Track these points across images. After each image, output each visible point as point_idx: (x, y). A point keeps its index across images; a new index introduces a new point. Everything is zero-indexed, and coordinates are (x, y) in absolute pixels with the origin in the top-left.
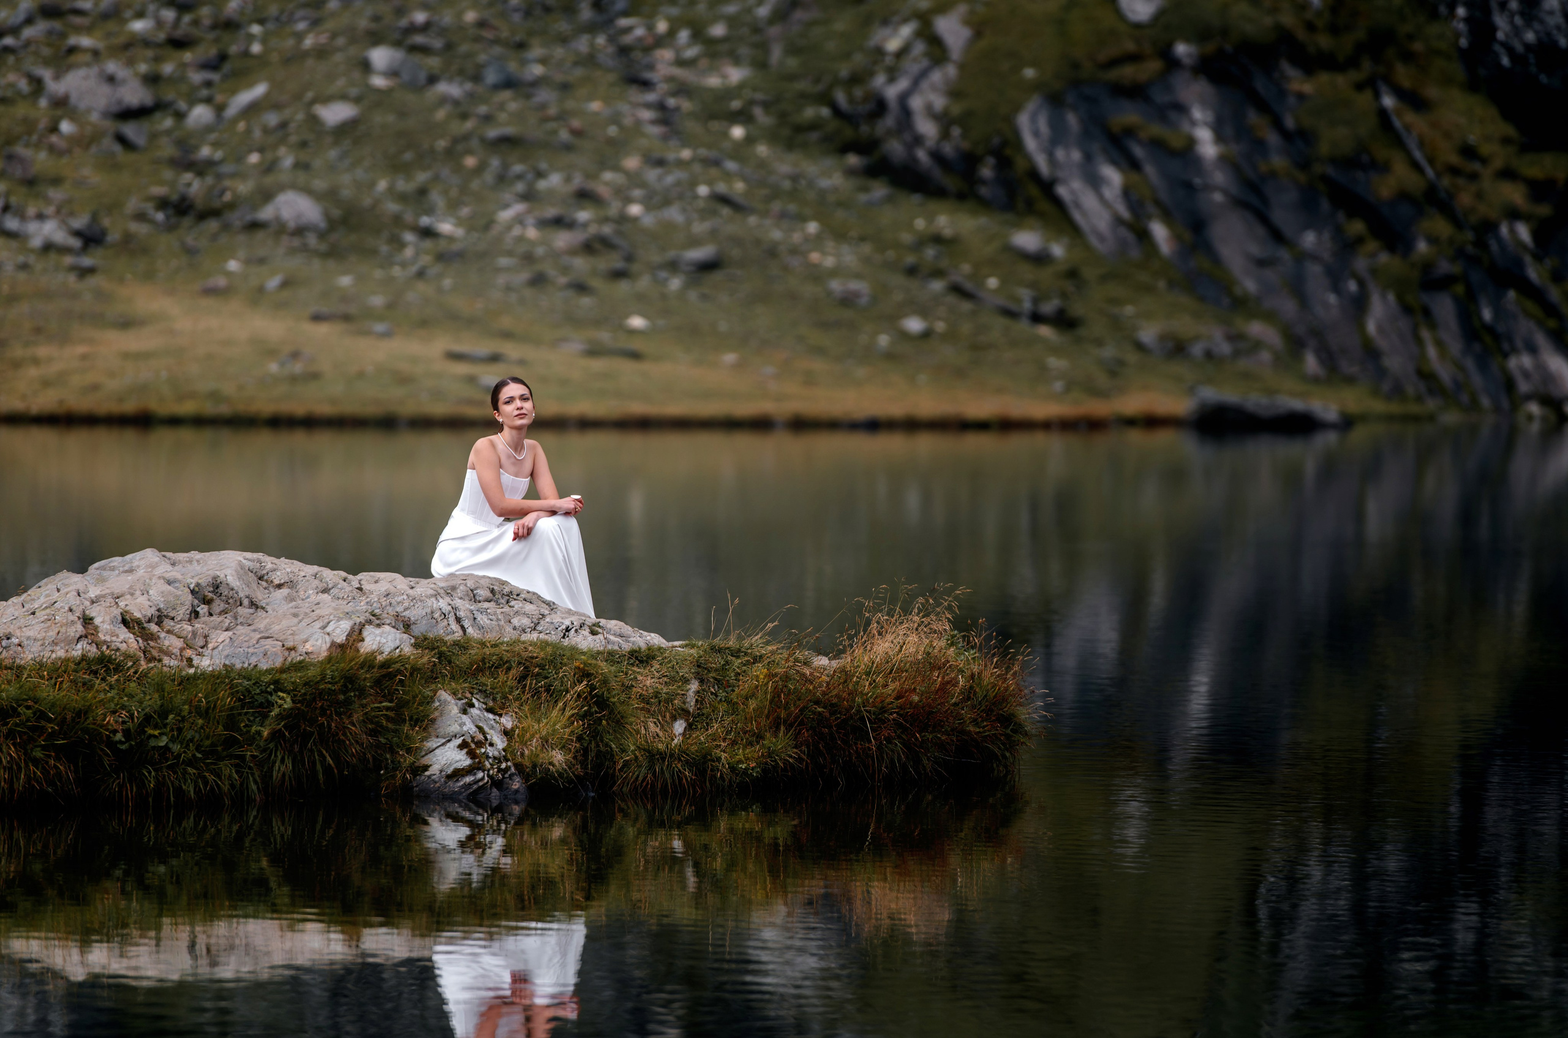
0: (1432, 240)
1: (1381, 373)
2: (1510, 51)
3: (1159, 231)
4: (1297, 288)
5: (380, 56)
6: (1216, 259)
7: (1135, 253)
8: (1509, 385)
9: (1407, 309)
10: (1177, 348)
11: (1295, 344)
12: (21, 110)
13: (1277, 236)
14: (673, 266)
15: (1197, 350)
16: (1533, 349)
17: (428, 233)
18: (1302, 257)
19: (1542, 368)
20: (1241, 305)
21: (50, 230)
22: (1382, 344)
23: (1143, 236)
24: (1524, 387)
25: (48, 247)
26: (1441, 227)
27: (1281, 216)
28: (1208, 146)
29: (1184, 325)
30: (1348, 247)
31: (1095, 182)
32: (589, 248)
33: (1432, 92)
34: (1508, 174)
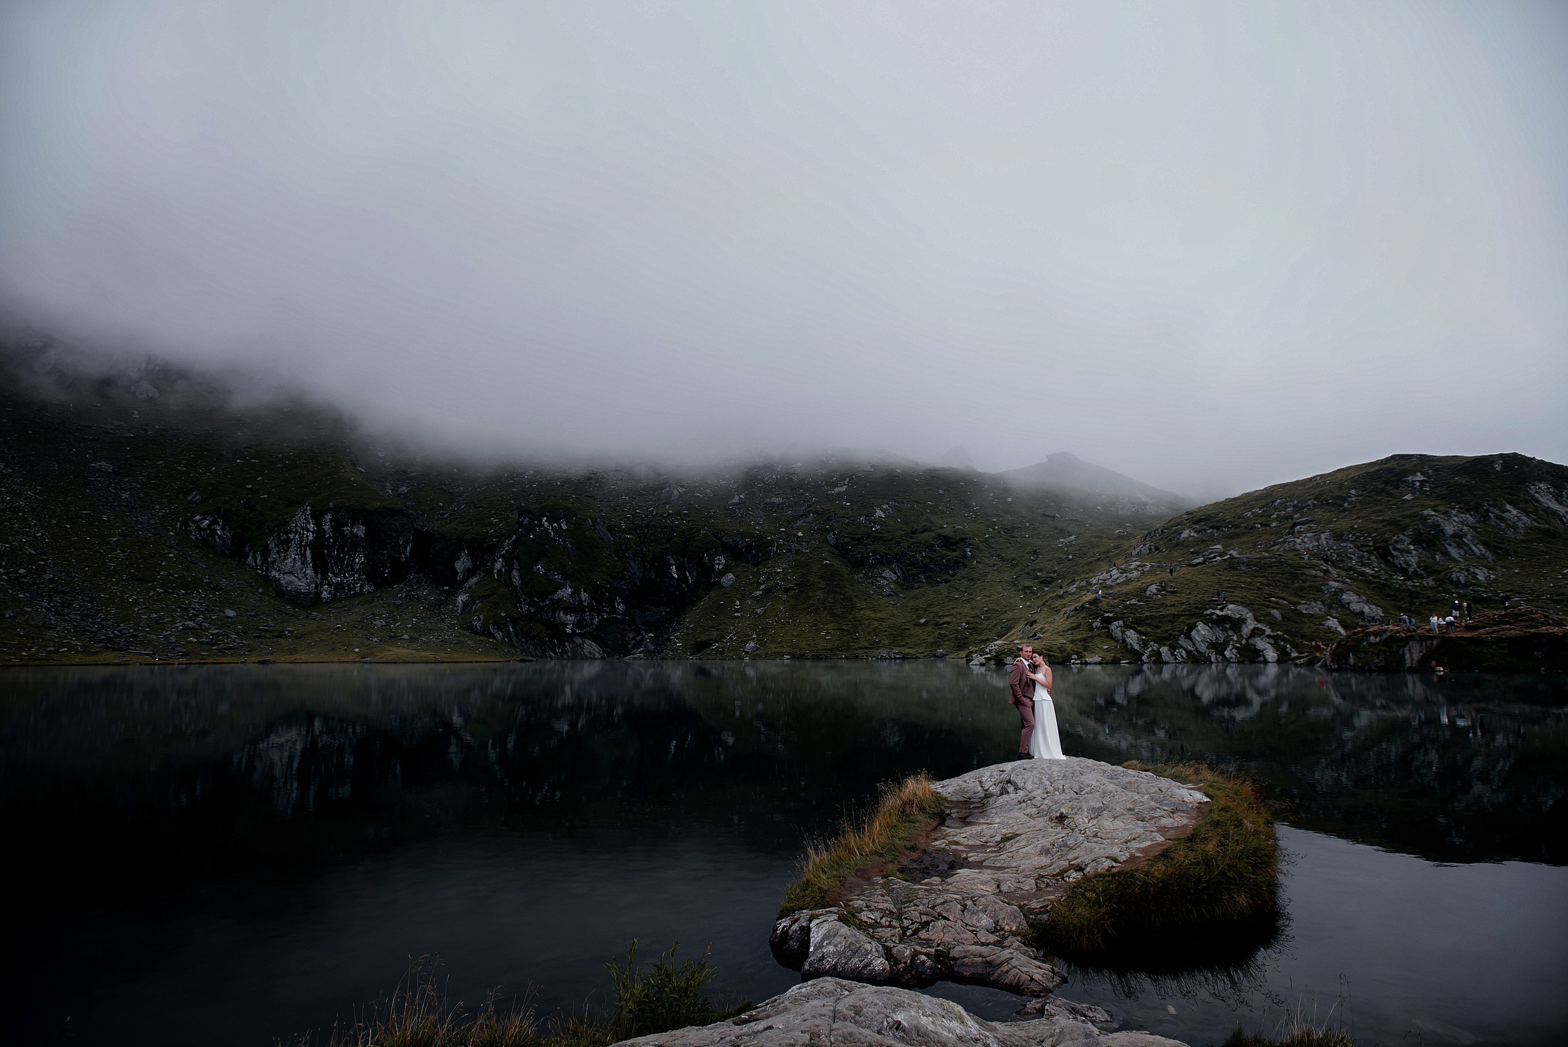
1: (532, 655)
2: (545, 620)
3: (506, 639)
4: (522, 645)
5: (414, 619)
6: (513, 642)
7: (504, 641)
8: (546, 656)
9: (534, 648)
10: (509, 652)
11: (522, 652)
12: (370, 625)
13: (520, 640)
14: (452, 643)
15: (511, 652)
16: (548, 652)
17: (422, 640)
18: (522, 642)
20: (516, 647)
21: (376, 639)
22: (532, 652)
24: (548, 656)
25: (376, 641)
26: (538, 639)
27: (520, 638)
28: (511, 630)
30: (527, 641)
31: (499, 634)
32: (441, 641)
33: (536, 624)
34: (545, 633)
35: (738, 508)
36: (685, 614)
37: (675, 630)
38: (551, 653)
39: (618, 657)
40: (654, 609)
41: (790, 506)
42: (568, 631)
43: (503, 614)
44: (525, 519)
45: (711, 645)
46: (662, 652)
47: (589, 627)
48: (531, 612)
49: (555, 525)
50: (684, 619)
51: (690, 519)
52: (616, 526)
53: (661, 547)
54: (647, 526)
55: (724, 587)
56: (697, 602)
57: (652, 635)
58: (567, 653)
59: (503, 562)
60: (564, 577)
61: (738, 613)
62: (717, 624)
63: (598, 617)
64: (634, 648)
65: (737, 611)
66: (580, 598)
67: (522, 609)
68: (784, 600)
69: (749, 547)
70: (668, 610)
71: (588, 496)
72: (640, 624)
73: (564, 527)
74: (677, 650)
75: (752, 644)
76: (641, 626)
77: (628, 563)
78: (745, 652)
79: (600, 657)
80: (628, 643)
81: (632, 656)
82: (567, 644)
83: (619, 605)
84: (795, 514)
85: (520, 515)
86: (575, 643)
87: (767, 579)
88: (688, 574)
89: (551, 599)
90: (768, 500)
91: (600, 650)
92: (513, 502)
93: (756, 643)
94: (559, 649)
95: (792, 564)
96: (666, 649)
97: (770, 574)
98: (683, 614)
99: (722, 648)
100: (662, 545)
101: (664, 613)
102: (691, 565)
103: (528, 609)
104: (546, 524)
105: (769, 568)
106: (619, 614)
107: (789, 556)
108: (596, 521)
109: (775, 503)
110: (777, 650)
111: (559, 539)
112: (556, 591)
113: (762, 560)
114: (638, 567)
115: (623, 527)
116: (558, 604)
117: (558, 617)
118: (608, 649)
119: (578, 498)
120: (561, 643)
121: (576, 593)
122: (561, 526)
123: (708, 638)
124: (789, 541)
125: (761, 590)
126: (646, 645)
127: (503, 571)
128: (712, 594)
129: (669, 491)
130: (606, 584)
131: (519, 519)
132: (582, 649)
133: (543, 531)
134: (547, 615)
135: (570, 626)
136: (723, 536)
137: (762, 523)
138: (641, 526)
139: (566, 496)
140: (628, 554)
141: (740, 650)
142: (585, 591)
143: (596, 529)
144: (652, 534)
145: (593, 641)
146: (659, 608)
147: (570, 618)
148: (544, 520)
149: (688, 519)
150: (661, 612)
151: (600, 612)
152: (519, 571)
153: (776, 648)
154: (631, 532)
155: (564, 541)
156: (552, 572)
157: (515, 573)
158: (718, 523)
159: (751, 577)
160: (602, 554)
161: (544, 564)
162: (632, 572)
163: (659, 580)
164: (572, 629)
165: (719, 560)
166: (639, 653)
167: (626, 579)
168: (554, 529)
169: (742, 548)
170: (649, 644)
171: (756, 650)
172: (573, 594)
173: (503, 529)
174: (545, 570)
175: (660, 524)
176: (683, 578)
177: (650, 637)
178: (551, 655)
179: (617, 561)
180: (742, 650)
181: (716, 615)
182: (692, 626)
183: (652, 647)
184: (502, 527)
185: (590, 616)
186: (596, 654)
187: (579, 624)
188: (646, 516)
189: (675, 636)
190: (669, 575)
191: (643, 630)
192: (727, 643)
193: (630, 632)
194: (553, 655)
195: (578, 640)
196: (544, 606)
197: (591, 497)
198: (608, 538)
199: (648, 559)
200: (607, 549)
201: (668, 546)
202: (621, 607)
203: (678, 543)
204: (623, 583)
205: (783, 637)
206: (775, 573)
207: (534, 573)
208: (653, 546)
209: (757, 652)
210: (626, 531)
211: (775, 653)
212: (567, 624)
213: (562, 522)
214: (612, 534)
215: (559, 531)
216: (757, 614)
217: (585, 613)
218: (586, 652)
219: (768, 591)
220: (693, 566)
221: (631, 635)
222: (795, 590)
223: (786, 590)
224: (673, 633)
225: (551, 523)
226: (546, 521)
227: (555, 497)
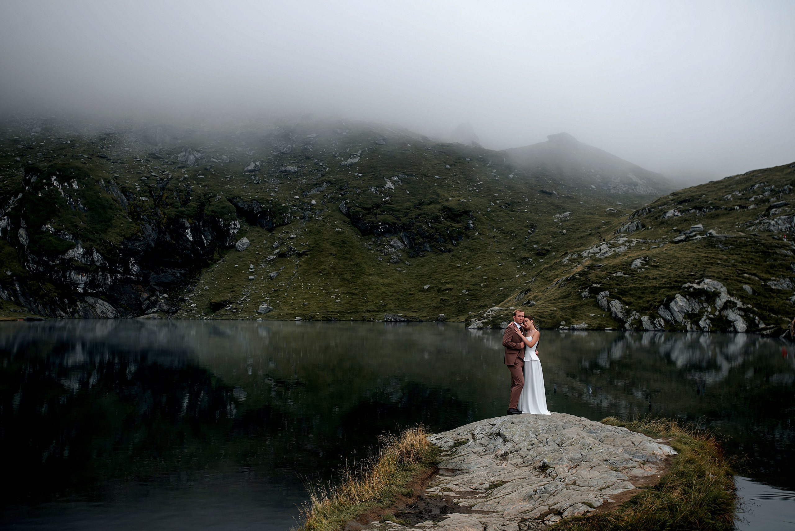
0: (46, 299)
1: (41, 314)
2: (55, 279)
3: (12, 298)
4: (30, 304)
6: (20, 301)
7: (9, 300)
8: (56, 315)
9: (43, 307)
10: (15, 311)
11: (30, 311)
13: (27, 299)
15: (18, 311)
16: (59, 311)
18: (30, 301)
19: (60, 313)
20: (23, 306)
22: (40, 310)
23: (11, 299)
24: (58, 315)
26: (47, 298)
27: (28, 296)
28: (18, 289)
29: (16, 308)
30: (36, 300)
31: (4, 293)
33: (46, 283)
34: (55, 292)
35: (254, 175)
36: (200, 276)
37: (190, 291)
38: (62, 313)
39: (131, 316)
40: (169, 271)
41: (305, 175)
42: (80, 290)
43: (9, 273)
44: (32, 176)
45: (225, 306)
46: (176, 311)
47: (102, 287)
48: (39, 271)
49: (66, 184)
50: (199, 280)
51: (206, 183)
52: (130, 188)
53: (176, 210)
54: (163, 189)
55: (239, 251)
56: (212, 265)
57: (166, 296)
58: (78, 312)
59: (8, 220)
60: (76, 236)
61: (252, 276)
62: (231, 287)
63: (111, 277)
64: (148, 307)
65: (252, 273)
66: (93, 258)
67: (29, 268)
68: (297, 265)
69: (264, 213)
70: (183, 271)
71: (101, 157)
72: (154, 285)
73: (75, 186)
74: (192, 310)
75: (265, 306)
76: (155, 287)
77: (143, 225)
78: (258, 313)
79: (113, 316)
80: (142, 303)
81: (146, 316)
82: (78, 303)
83: (133, 265)
84: (309, 182)
85: (27, 172)
86: (87, 302)
87: (282, 244)
88: (203, 238)
89: (62, 259)
90: (283, 168)
91: (112, 309)
92: (18, 159)
93: (269, 305)
94: (69, 308)
95: (305, 230)
96: (180, 309)
97: (284, 239)
98: (198, 275)
99: (236, 309)
100: (177, 208)
101: (178, 275)
102: (207, 229)
103: (37, 268)
104: (56, 183)
105: (283, 233)
106: (134, 275)
107: (302, 223)
108: (109, 182)
109: (290, 171)
110: (289, 312)
111: (70, 199)
112: (66, 251)
113: (277, 226)
114: (153, 229)
115: (138, 189)
116: (69, 264)
117: (70, 277)
118: (121, 309)
119: (90, 158)
120: (73, 303)
121: (88, 253)
122: (72, 186)
123: (222, 299)
124: (303, 208)
125: (275, 255)
126: (160, 305)
127: (9, 228)
128: (227, 257)
129: (185, 156)
130: (120, 245)
131: (25, 176)
132: (95, 308)
133: (52, 190)
134: (57, 275)
135: (82, 286)
136: (238, 202)
137: (276, 190)
138: (156, 189)
139: (78, 156)
140: (143, 216)
141: (254, 312)
142: (97, 251)
143: (110, 190)
144: (167, 198)
145: (106, 301)
146: (174, 269)
147: (82, 278)
148: (53, 179)
149: (203, 184)
150: (176, 273)
151: (113, 272)
152: (26, 230)
153: (288, 310)
154: (145, 194)
155: (76, 201)
156: (62, 232)
157: (22, 232)
158: (234, 188)
159: (265, 242)
160: (116, 215)
161: (54, 223)
162: (147, 233)
163: (174, 242)
164: (84, 289)
165: (234, 224)
166: (153, 312)
167: (140, 241)
168: (64, 188)
169: (257, 214)
170: (164, 304)
171: (269, 311)
172: (84, 255)
173: (8, 186)
174: (55, 229)
175: (176, 188)
176: (198, 242)
177: (164, 297)
178: (60, 314)
179: (131, 223)
180: (255, 311)
181: (230, 277)
182: (207, 287)
183: (166, 308)
184: (7, 184)
185: (103, 276)
186: (109, 313)
187: (92, 284)
188: (161, 179)
189: (190, 297)
190: (184, 238)
191: (157, 290)
192: (240, 304)
193: (144, 292)
194: (64, 314)
195: (91, 300)
196: (54, 266)
197: (104, 158)
198: (122, 200)
199: (164, 221)
200: (121, 210)
201: (183, 209)
202: (135, 268)
203: (194, 207)
204: (137, 244)
205: (295, 299)
206: (288, 238)
207: (43, 232)
208: (168, 209)
209: (270, 314)
210: (140, 194)
211: (287, 314)
212: (79, 284)
213: (73, 182)
214: (126, 196)
215: (70, 192)
216: (271, 277)
217: (98, 273)
218: (99, 311)
219: (281, 255)
220: (209, 229)
221: (145, 295)
222: (307, 255)
223: (299, 255)
224: (187, 294)
225: (61, 182)
226: (55, 180)
227: (66, 156)
